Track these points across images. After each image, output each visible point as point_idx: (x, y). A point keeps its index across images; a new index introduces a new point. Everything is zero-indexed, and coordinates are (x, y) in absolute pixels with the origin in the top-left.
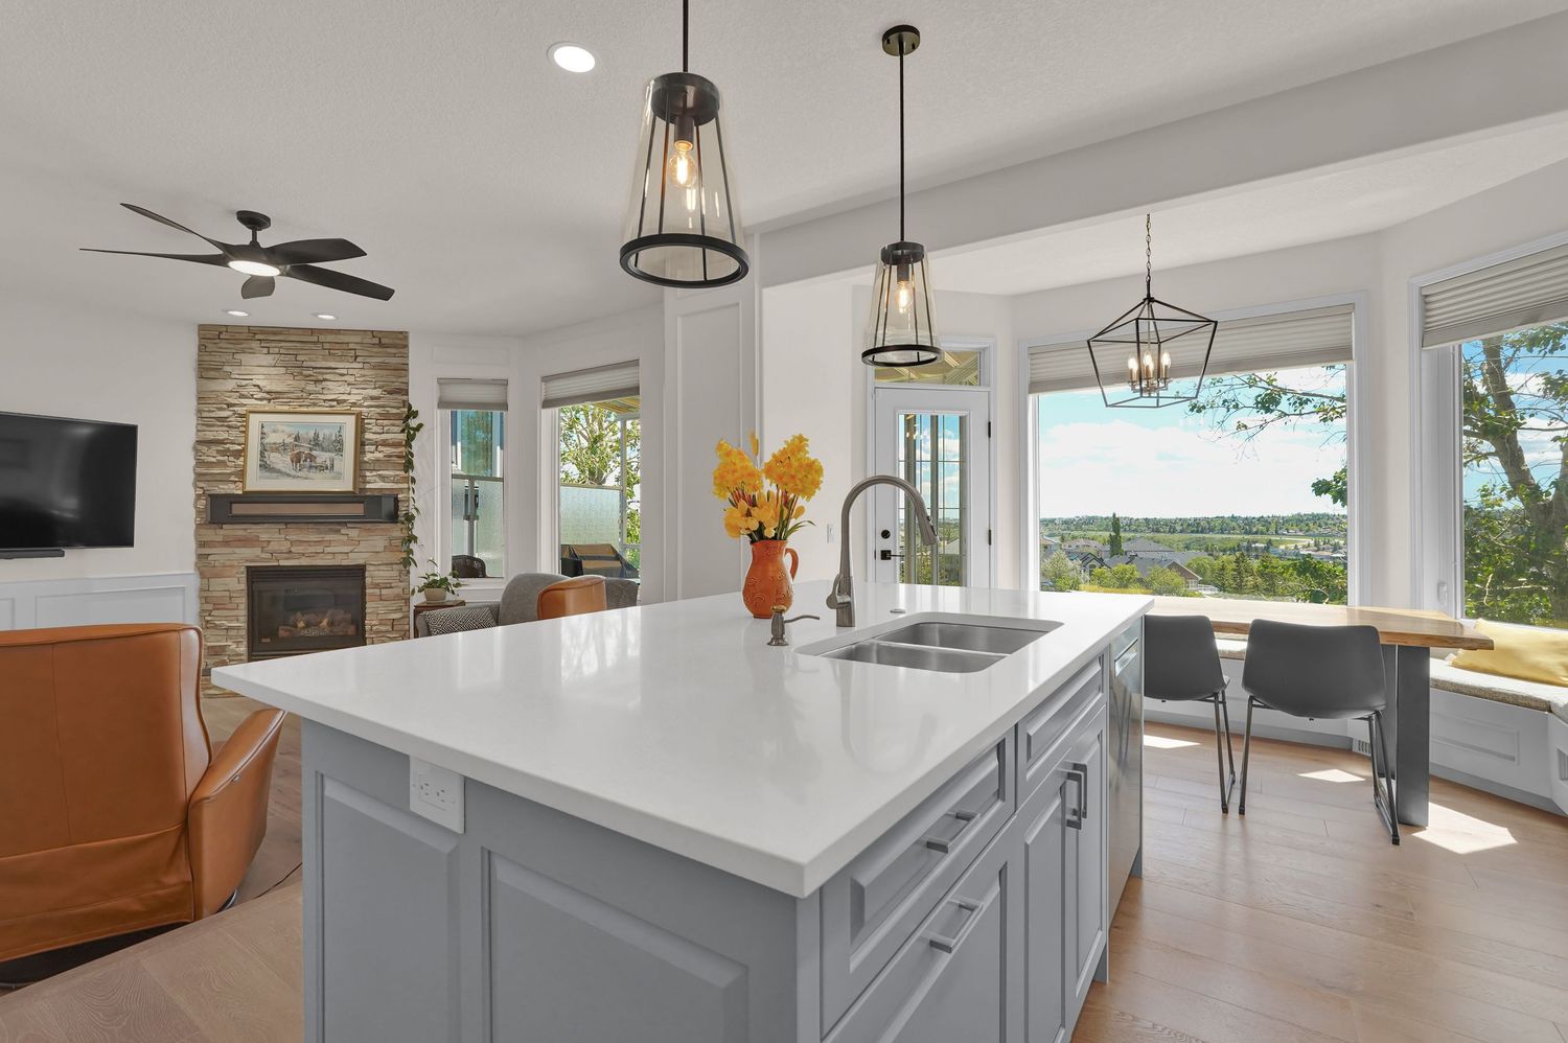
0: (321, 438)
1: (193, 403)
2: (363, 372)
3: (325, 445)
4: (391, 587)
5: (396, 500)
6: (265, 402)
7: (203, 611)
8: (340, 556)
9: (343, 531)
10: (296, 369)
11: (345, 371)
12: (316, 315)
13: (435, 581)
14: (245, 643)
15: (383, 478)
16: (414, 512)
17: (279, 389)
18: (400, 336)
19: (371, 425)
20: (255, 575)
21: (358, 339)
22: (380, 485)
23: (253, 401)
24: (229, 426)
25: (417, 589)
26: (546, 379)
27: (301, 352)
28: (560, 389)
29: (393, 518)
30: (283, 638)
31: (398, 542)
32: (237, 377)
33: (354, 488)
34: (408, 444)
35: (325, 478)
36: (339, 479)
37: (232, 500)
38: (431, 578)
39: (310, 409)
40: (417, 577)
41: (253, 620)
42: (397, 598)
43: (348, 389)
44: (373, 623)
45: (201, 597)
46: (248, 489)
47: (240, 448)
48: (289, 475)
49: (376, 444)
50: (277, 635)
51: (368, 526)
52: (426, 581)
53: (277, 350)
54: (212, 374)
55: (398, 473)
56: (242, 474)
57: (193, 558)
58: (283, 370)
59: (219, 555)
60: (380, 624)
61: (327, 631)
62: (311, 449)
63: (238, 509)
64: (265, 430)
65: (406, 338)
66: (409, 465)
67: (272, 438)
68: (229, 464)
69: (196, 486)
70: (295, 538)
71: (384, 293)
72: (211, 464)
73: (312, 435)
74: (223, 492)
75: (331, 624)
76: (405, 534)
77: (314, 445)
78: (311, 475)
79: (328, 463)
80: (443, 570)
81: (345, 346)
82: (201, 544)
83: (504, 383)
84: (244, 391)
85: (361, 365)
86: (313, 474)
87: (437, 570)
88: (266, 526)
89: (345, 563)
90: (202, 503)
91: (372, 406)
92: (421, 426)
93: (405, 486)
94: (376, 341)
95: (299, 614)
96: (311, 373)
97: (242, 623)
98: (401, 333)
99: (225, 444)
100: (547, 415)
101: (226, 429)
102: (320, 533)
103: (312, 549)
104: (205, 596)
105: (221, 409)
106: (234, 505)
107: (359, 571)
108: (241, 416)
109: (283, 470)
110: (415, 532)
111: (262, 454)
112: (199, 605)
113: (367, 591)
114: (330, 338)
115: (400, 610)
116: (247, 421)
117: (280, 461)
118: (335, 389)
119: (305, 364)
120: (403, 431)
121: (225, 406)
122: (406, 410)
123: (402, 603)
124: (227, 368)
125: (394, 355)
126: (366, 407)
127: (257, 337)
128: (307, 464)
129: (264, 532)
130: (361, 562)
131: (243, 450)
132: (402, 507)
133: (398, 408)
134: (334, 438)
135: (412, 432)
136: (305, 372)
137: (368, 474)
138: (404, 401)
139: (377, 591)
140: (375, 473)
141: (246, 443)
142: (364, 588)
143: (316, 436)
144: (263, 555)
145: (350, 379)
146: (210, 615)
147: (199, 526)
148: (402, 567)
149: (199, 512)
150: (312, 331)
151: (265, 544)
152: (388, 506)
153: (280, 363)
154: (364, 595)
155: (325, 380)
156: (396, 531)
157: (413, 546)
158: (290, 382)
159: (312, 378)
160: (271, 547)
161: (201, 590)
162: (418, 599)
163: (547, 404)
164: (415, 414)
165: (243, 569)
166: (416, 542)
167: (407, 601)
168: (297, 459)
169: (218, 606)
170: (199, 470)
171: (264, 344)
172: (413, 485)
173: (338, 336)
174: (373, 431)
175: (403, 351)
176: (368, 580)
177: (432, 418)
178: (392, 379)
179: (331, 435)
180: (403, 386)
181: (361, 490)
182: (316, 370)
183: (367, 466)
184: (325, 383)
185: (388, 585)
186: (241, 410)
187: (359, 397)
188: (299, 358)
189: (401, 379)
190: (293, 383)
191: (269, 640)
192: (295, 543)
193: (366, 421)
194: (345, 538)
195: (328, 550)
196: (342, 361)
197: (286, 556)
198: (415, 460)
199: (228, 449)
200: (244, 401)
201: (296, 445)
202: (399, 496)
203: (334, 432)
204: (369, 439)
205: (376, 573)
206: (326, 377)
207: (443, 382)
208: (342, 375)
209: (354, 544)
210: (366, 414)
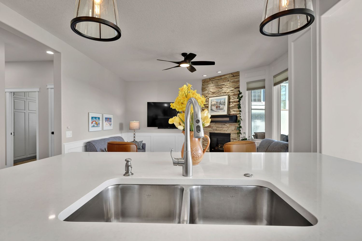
0: (221, 102)
2: (230, 84)
3: (222, 103)
4: (236, 140)
6: (212, 95)
7: (203, 141)
8: (225, 131)
9: (226, 125)
10: (217, 86)
11: (226, 85)
12: (217, 72)
14: (209, 149)
15: (234, 111)
16: (241, 120)
17: (214, 91)
18: (237, 73)
19: (232, 98)
20: (211, 134)
21: (228, 76)
22: (233, 113)
26: (275, 77)
28: (279, 78)
29: (236, 121)
30: (216, 149)
31: (237, 128)
32: (208, 90)
33: (227, 114)
34: (239, 101)
35: (222, 112)
36: (224, 112)
38: (244, 138)
39: (220, 95)
40: (241, 137)
41: (211, 144)
43: (227, 89)
48: (215, 111)
49: (233, 102)
51: (231, 123)
53: (214, 82)
54: (204, 90)
55: (237, 109)
58: (215, 87)
62: (219, 105)
64: (212, 101)
65: (239, 73)
66: (239, 107)
67: (213, 103)
70: (217, 126)
73: (219, 101)
79: (222, 108)
81: (226, 78)
83: (264, 80)
84: (209, 93)
85: (229, 83)
86: (220, 111)
87: (246, 136)
89: (226, 133)
92: (242, 96)
93: (239, 113)
94: (232, 75)
95: (219, 144)
98: (237, 72)
100: (275, 88)
101: (206, 102)
102: (222, 125)
103: (220, 129)
107: (229, 135)
109: (214, 110)
110: (241, 125)
111: (211, 107)
113: (231, 140)
117: (214, 108)
118: (225, 89)
119: (219, 84)
120: (238, 98)
122: (239, 92)
124: (206, 88)
125: (236, 78)
126: (230, 93)
127: (211, 80)
128: (219, 108)
129: (212, 125)
130: (229, 132)
132: (238, 118)
133: (237, 92)
134: (224, 102)
135: (240, 98)
136: (219, 87)
137: (231, 110)
138: (238, 90)
139: (233, 140)
140: (232, 110)
141: (209, 105)
143: (220, 101)
144: (212, 130)
145: (227, 86)
148: (238, 134)
150: (220, 76)
151: (212, 127)
152: (235, 118)
153: (215, 85)
155: (222, 88)
156: (237, 125)
157: (240, 129)
159: (220, 88)
160: (214, 128)
163: (275, 84)
164: (241, 93)
165: (209, 133)
168: (217, 107)
169: (205, 141)
171: (212, 82)
172: (240, 113)
173: (225, 76)
174: (232, 99)
175: (238, 76)
176: (231, 137)
177: (245, 94)
178: (236, 85)
179: (223, 101)
180: (238, 86)
181: (229, 114)
182: (221, 86)
183: (231, 108)
184: (223, 88)
185: (235, 139)
186: (208, 97)
187: (229, 91)
188: (218, 83)
189: (238, 84)
190: (217, 89)
191: (213, 149)
192: (217, 127)
193: (230, 97)
194: (226, 126)
195: (223, 129)
196: (226, 82)
197: (216, 130)
198: (241, 106)
199: (206, 106)
200: (209, 95)
201: (217, 104)
202: (237, 116)
203: (224, 100)
204: (231, 101)
205: (233, 136)
206: (223, 87)
207: (248, 83)
208: (226, 86)
209: (228, 128)
210: (230, 95)
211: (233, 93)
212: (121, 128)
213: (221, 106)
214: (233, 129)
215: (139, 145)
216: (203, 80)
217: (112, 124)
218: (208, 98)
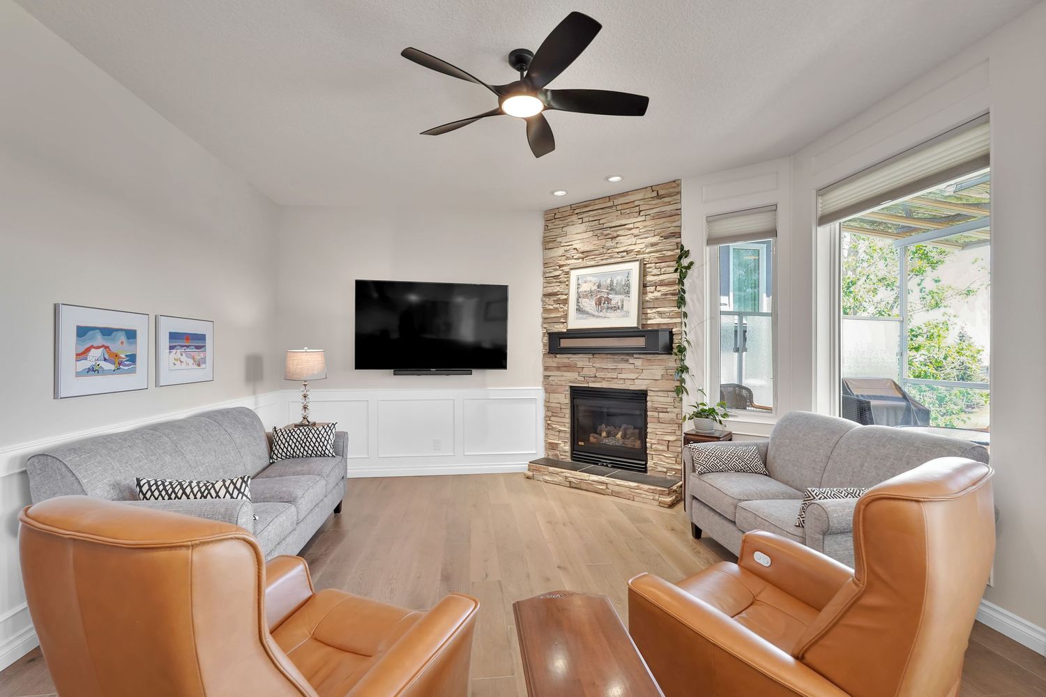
0: (615, 284)
1: (540, 268)
2: (645, 224)
3: (618, 288)
4: (667, 412)
5: (671, 334)
6: (581, 260)
7: (546, 416)
8: (628, 382)
9: (631, 361)
10: (599, 231)
11: (631, 226)
12: (607, 179)
13: (703, 411)
14: (569, 443)
15: (660, 313)
16: (685, 344)
17: (589, 249)
18: (674, 185)
19: (651, 268)
20: (575, 393)
21: (640, 196)
22: (658, 320)
23: (573, 261)
24: (560, 282)
25: (688, 416)
26: (822, 192)
27: (603, 217)
29: (669, 350)
30: (592, 443)
31: (672, 372)
32: (565, 244)
33: (638, 324)
34: (681, 282)
35: (618, 317)
36: (627, 316)
37: (560, 336)
38: (701, 407)
39: (609, 261)
40: (689, 404)
41: (574, 426)
42: (671, 422)
43: (634, 240)
44: (653, 441)
45: (545, 406)
46: (569, 327)
47: (565, 297)
48: (594, 316)
49: (656, 285)
50: (589, 440)
51: (649, 357)
52: (696, 410)
53: (587, 219)
54: (551, 245)
55: (673, 309)
56: (566, 316)
57: (541, 379)
58: (590, 234)
59: (555, 377)
60: (658, 444)
61: (620, 443)
62: (608, 294)
63: (565, 343)
64: (580, 282)
65: (679, 185)
66: (681, 301)
67: (585, 287)
68: (560, 310)
69: (543, 327)
70: (598, 365)
72: (550, 311)
73: (609, 281)
74: (556, 330)
75: (624, 437)
76: (678, 365)
77: (610, 290)
78: (608, 314)
79: (620, 304)
80: (710, 400)
81: (632, 205)
82: (546, 368)
83: (773, 208)
84: (568, 255)
85: (643, 218)
86: (611, 314)
87: (707, 400)
88: (581, 356)
89: (632, 388)
90: (546, 338)
91: (652, 252)
92: (691, 263)
93: (678, 320)
94: (654, 194)
95: (603, 426)
96: (609, 232)
97: (567, 428)
98: (674, 181)
99: (558, 295)
100: (823, 234)
101: (558, 284)
102: (616, 362)
103: (609, 375)
104: (547, 406)
105: (555, 270)
106: (562, 340)
107: (642, 396)
109: (590, 311)
110: (687, 363)
111: (578, 301)
112: (544, 411)
113: (648, 413)
114: (622, 200)
115: (674, 433)
116: (569, 277)
117: (589, 305)
118: (626, 242)
119: (605, 226)
120: (676, 271)
121: (558, 267)
122: (679, 251)
123: (675, 427)
124: (559, 240)
125: (669, 203)
126: (648, 253)
127: (576, 212)
128: (606, 305)
129: (580, 360)
130: (644, 388)
131: (566, 300)
132: (676, 340)
133: (673, 250)
134: (624, 283)
135: (684, 270)
136: (606, 232)
137: (649, 311)
138: (677, 244)
139: (656, 414)
140: (654, 310)
141: (568, 294)
142: (646, 411)
143: (612, 282)
144: (580, 378)
145: (635, 232)
146: (550, 420)
147: (544, 355)
148: (674, 394)
149: (544, 345)
150: (608, 196)
151: (581, 370)
152: (663, 339)
153: (589, 229)
154: (646, 416)
155: (618, 236)
156: (671, 362)
157: (685, 376)
158: (595, 242)
159: (610, 236)
160: (585, 372)
161: (546, 401)
162: (689, 427)
163: (824, 219)
164: (685, 254)
165: (568, 388)
166: (688, 372)
167: (680, 426)
168: (599, 303)
169: (554, 414)
170: (546, 316)
171: (579, 217)
172: (685, 320)
173: (627, 197)
174: (652, 274)
175: (678, 197)
176: (649, 404)
177: (702, 256)
178: (669, 225)
179: (622, 281)
180: (677, 230)
181: (643, 325)
182: (613, 229)
183: (648, 305)
184: (617, 239)
185: (665, 410)
186: (566, 269)
187: (643, 246)
188: (601, 222)
189: (674, 224)
190: (598, 242)
191: (583, 444)
192: (597, 369)
193: (648, 266)
194: (632, 366)
195: (620, 376)
196: (631, 218)
197: (593, 379)
198: (687, 296)
199: (559, 299)
200: (568, 262)
201: (599, 291)
202: (673, 330)
203: (624, 278)
204: (650, 281)
205: (656, 398)
206: (619, 233)
207: (711, 219)
208: (630, 229)
209: (639, 373)
210: (647, 260)
211: (657, 255)
212: (255, 372)
213: (616, 299)
214: (659, 377)
215: (323, 439)
216: (547, 212)
217: (209, 360)
218: (567, 273)
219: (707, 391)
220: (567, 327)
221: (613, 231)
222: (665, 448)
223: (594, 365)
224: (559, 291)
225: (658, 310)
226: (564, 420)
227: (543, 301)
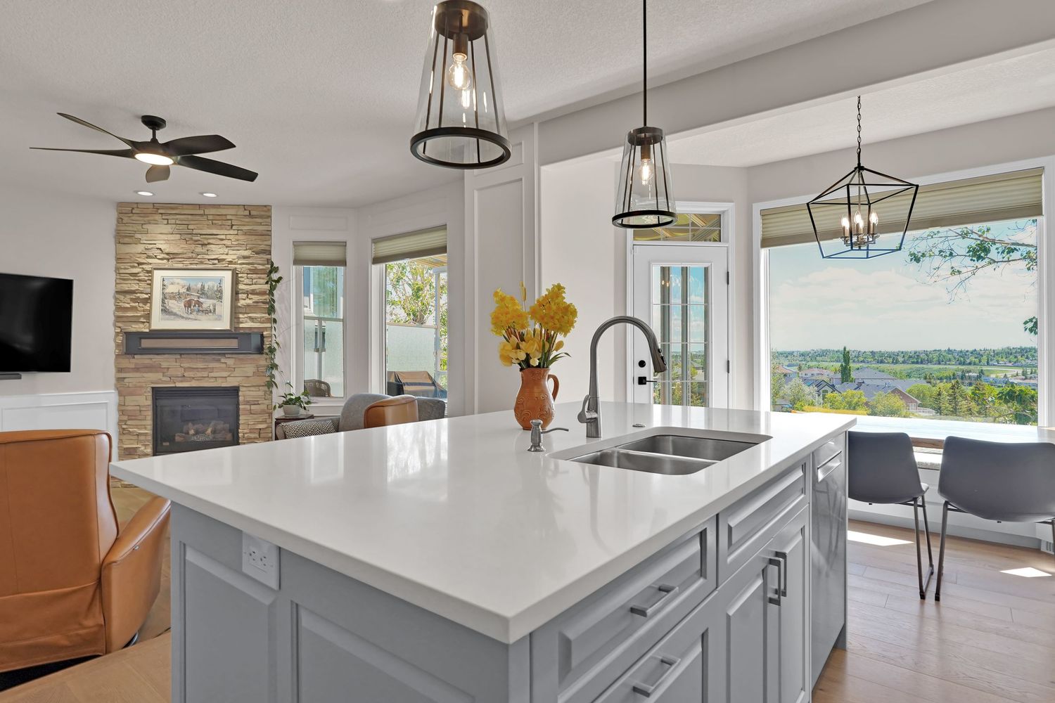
0: (206, 289)
1: (112, 263)
2: (237, 237)
3: (209, 294)
4: (258, 404)
5: (262, 336)
6: (165, 261)
7: (120, 421)
8: (220, 380)
9: (223, 360)
10: (188, 236)
11: (223, 237)
12: (201, 194)
13: (291, 400)
14: (151, 446)
15: (252, 320)
16: (275, 346)
17: (175, 251)
18: (265, 209)
19: (243, 278)
20: (157, 393)
21: (232, 211)
22: (249, 324)
23: (156, 261)
24: (139, 280)
25: (277, 405)
26: (376, 241)
27: (192, 223)
28: (386, 248)
29: (260, 350)
30: (178, 442)
31: (263, 369)
32: (145, 242)
33: (231, 327)
34: (271, 293)
35: (210, 320)
36: (220, 320)
37: (141, 336)
38: (289, 397)
39: (199, 266)
40: (277, 396)
41: (156, 428)
42: (263, 412)
43: (226, 250)
44: (245, 431)
45: (119, 410)
46: (153, 327)
47: (147, 296)
48: (183, 317)
49: (247, 293)
50: (174, 440)
51: (242, 356)
52: (285, 400)
53: (174, 221)
54: (127, 240)
55: (264, 315)
56: (148, 316)
57: (113, 381)
58: (178, 237)
59: (132, 379)
60: (250, 433)
61: (211, 435)
62: (199, 297)
63: (146, 343)
64: (165, 283)
65: (270, 210)
66: (271, 309)
67: (171, 289)
68: (139, 309)
69: (115, 326)
70: (187, 365)
71: (250, 176)
72: (126, 309)
73: (199, 286)
74: (134, 330)
75: (214, 432)
76: (268, 363)
77: (201, 294)
78: (199, 317)
79: (212, 308)
80: (297, 391)
81: (224, 218)
82: (119, 370)
83: (344, 244)
84: (150, 253)
85: (235, 232)
86: (201, 316)
87: (293, 391)
88: (166, 356)
89: (224, 385)
90: (120, 339)
91: (243, 264)
92: (280, 278)
93: (269, 325)
94: (247, 213)
95: (190, 424)
96: (199, 238)
97: (149, 431)
98: (265, 206)
99: (136, 293)
100: (376, 269)
101: (138, 282)
102: (206, 362)
103: (199, 374)
104: (122, 410)
105: (133, 267)
106: (143, 341)
107: (235, 391)
108: (148, 272)
109: (178, 313)
110: (276, 361)
111: (163, 302)
112: (118, 416)
113: (241, 407)
114: (213, 211)
115: (264, 422)
116: (152, 276)
117: (177, 306)
118: (217, 251)
119: (195, 232)
120: (267, 283)
121: (136, 265)
122: (269, 266)
123: (266, 416)
124: (138, 236)
125: (260, 224)
126: (241, 264)
127: (160, 211)
128: (196, 308)
129: (164, 361)
130: (236, 384)
131: (150, 298)
132: (267, 342)
133: (263, 265)
134: (215, 289)
135: (274, 283)
136: (195, 238)
137: (241, 316)
138: (268, 260)
139: (248, 407)
140: (246, 315)
141: (151, 293)
142: (238, 404)
143: (203, 287)
144: (164, 379)
145: (228, 243)
146: (125, 424)
147: (117, 356)
148: (266, 388)
149: (118, 346)
150: (200, 206)
151: (166, 370)
153: (176, 231)
154: (238, 409)
155: (209, 244)
156: (262, 360)
157: (275, 372)
158: (183, 246)
159: (200, 242)
160: (171, 372)
161: (120, 405)
162: (279, 413)
163: (377, 260)
164: (275, 270)
165: (149, 390)
166: (277, 369)
167: (270, 415)
168: (188, 305)
169: (131, 418)
170: (118, 314)
171: (164, 217)
172: (275, 325)
173: (220, 210)
174: (245, 283)
175: (268, 220)
176: (241, 399)
177: (290, 273)
178: (259, 242)
179: (213, 287)
180: (267, 248)
181: (236, 328)
182: (204, 236)
183: (241, 310)
184: (210, 246)
185: (256, 403)
186: (147, 267)
187: (235, 257)
188: (190, 227)
189: (266, 243)
190: (186, 246)
193: (239, 275)
194: (224, 365)
195: (211, 375)
196: (222, 229)
197: (180, 379)
198: (276, 305)
199: (138, 298)
200: (150, 261)
201: (188, 294)
202: (264, 333)
203: (216, 284)
204: (242, 290)
205: (248, 393)
206: (210, 241)
207: (297, 244)
208: (222, 240)
209: (231, 371)
210: (240, 270)
211: (249, 267)
213: (207, 303)
214: (251, 375)
216: (121, 205)
219: (294, 384)
220: (150, 326)
221: (205, 238)
222: (257, 435)
223: (182, 365)
224: (137, 290)
225: (250, 315)
226: (143, 423)
227: (116, 299)
